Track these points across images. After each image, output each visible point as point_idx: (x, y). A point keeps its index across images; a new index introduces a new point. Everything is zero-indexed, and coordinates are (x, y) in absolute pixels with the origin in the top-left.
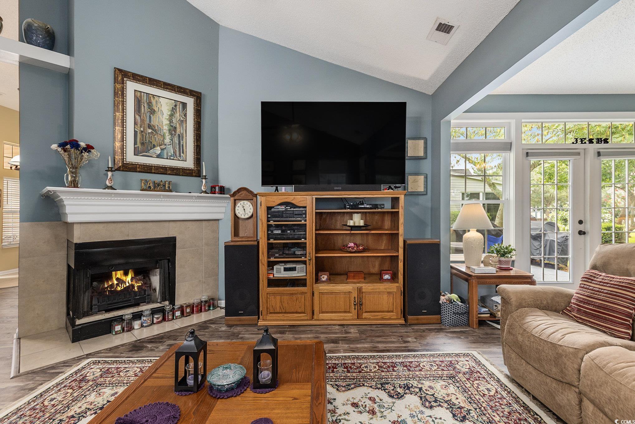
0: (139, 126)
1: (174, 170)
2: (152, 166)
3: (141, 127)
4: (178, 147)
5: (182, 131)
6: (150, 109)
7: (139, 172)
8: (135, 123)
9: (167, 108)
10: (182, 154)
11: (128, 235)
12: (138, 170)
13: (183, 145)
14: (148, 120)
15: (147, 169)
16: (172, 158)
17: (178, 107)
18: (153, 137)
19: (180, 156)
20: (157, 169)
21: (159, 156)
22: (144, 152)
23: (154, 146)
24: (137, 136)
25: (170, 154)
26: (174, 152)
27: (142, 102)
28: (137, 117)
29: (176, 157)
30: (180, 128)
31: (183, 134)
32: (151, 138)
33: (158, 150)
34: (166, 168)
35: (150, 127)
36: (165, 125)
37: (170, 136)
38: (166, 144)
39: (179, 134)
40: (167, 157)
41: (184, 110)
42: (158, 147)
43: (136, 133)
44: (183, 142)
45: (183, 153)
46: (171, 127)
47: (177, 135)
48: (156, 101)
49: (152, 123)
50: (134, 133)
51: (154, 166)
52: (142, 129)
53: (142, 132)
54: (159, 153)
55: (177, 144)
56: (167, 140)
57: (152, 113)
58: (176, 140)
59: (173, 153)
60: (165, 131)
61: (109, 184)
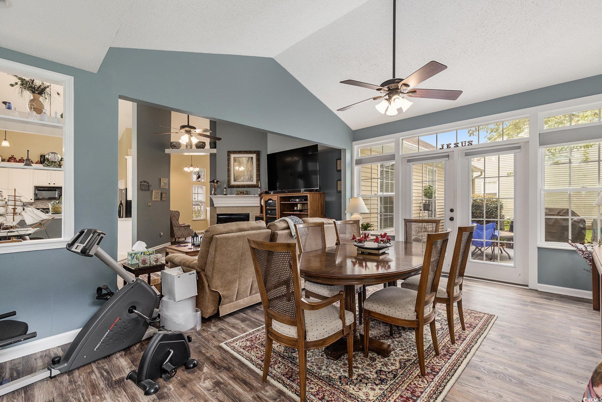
1: (248, 186)
7: (236, 188)
9: (245, 161)
13: (252, 175)
15: (238, 186)
17: (249, 159)
22: (237, 181)
29: (249, 180)
30: (251, 168)
31: (252, 170)
33: (242, 178)
34: (245, 185)
40: (246, 181)
41: (252, 160)
45: (252, 178)
47: (249, 171)
48: (241, 159)
51: (241, 185)
54: (242, 180)
61: (225, 193)
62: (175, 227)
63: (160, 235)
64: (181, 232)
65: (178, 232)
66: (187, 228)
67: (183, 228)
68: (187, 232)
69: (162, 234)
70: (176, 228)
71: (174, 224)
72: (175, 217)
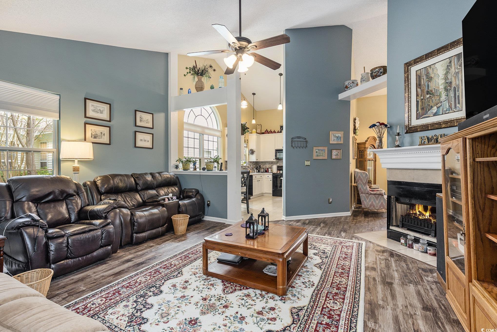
0: (420, 96)
1: (448, 123)
2: (428, 125)
3: (421, 96)
4: (453, 99)
5: (457, 83)
6: (428, 78)
7: (420, 131)
8: (417, 95)
9: (442, 69)
10: (457, 105)
11: (414, 179)
12: (419, 130)
13: (458, 96)
14: (427, 88)
15: (425, 128)
16: (447, 112)
17: (453, 62)
18: (430, 100)
19: (455, 107)
20: (433, 126)
21: (435, 114)
22: (423, 115)
23: (432, 107)
24: (418, 104)
25: (445, 109)
26: (449, 106)
27: (422, 76)
28: (419, 90)
29: (452, 110)
30: (456, 80)
31: (459, 85)
32: (429, 102)
33: (435, 109)
34: (440, 123)
35: (428, 93)
36: (441, 85)
37: (446, 92)
38: (442, 102)
39: (455, 87)
40: (443, 113)
41: (459, 61)
42: (435, 107)
43: (417, 102)
44: (459, 93)
45: (459, 103)
46: (447, 84)
47: (452, 89)
48: (433, 69)
49: (430, 89)
50: (416, 103)
51: (430, 124)
52: (422, 98)
53: (422, 99)
54: (435, 112)
55: (453, 97)
56: (443, 97)
57: (429, 81)
58: (452, 94)
59: (448, 108)
60: (440, 90)
61: (397, 143)
62: (362, 193)
63: (329, 201)
64: (370, 201)
65: (366, 201)
66: (378, 197)
67: (373, 196)
68: (379, 202)
69: (331, 200)
70: (364, 195)
71: (360, 189)
72: (361, 180)
